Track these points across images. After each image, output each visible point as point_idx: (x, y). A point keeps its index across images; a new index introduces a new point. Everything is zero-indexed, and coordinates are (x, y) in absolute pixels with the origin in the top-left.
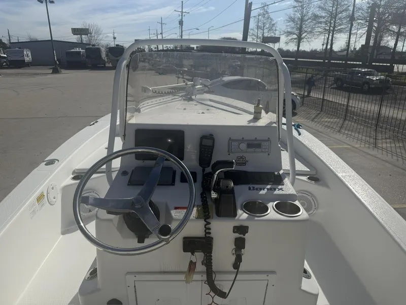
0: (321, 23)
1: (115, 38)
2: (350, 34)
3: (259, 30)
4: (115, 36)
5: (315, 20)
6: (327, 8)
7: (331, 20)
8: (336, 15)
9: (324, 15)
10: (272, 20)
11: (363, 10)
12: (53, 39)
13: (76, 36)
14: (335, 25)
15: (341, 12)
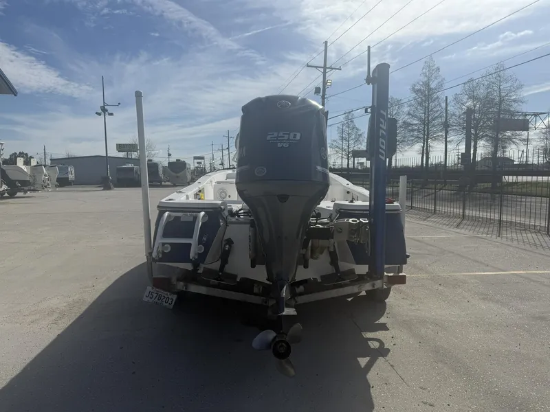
0: (413, 130)
1: (169, 155)
2: (446, 142)
3: (344, 142)
4: (170, 152)
5: (405, 128)
6: (418, 115)
7: (424, 127)
8: (429, 122)
9: (415, 122)
10: (357, 129)
11: (455, 115)
12: (108, 155)
13: (121, 153)
14: (428, 132)
15: (434, 120)
